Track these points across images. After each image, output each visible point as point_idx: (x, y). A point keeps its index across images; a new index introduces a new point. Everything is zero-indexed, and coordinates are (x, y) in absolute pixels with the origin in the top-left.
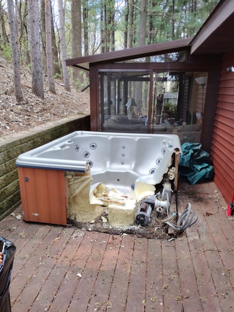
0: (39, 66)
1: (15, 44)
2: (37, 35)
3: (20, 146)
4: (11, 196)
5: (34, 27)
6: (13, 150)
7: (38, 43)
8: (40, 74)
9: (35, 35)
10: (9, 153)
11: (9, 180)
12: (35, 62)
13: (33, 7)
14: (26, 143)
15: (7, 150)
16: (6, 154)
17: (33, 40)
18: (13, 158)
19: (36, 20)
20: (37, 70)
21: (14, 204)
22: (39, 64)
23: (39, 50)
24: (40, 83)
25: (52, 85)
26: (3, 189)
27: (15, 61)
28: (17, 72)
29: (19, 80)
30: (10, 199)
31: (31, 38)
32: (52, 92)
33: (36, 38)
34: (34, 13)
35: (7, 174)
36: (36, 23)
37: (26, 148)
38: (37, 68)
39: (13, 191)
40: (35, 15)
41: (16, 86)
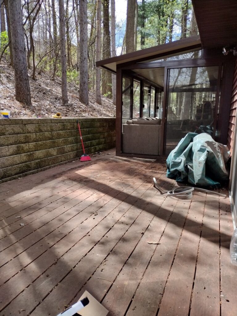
0: (86, 78)
1: (64, 57)
2: (85, 51)
3: (50, 124)
4: (39, 160)
5: (83, 46)
6: (44, 125)
7: (86, 58)
8: (86, 84)
9: (84, 52)
10: (40, 127)
11: (38, 147)
12: (82, 74)
13: (83, 29)
14: (56, 124)
15: (38, 123)
16: (37, 126)
17: (82, 56)
18: (43, 132)
19: (85, 40)
20: (84, 81)
21: (41, 167)
22: (86, 76)
23: (86, 64)
24: (85, 92)
25: (98, 97)
26: (32, 152)
27: (63, 70)
28: (64, 79)
29: (65, 86)
30: (37, 162)
31: (80, 55)
32: (98, 103)
33: (84, 55)
34: (84, 34)
35: (37, 142)
36: (85, 42)
37: (56, 127)
38: (84, 79)
39: (41, 157)
40: (84, 36)
41: (63, 91)
